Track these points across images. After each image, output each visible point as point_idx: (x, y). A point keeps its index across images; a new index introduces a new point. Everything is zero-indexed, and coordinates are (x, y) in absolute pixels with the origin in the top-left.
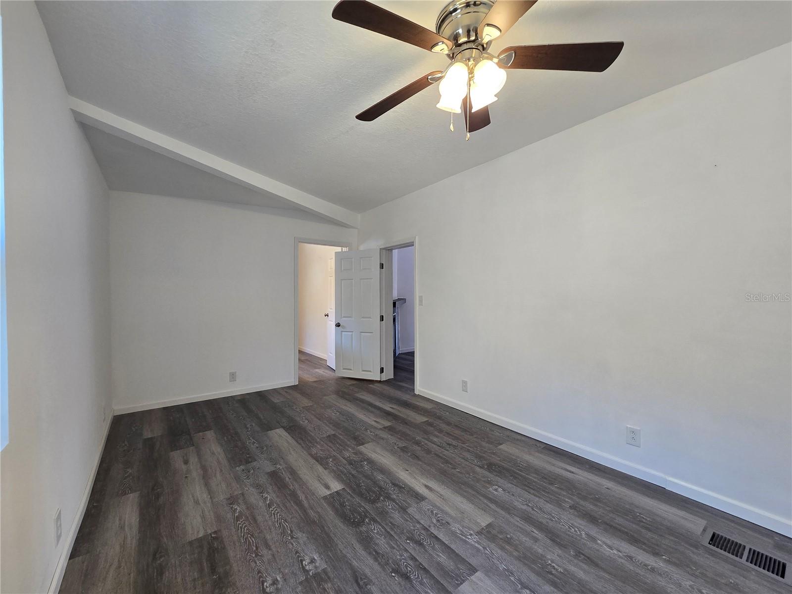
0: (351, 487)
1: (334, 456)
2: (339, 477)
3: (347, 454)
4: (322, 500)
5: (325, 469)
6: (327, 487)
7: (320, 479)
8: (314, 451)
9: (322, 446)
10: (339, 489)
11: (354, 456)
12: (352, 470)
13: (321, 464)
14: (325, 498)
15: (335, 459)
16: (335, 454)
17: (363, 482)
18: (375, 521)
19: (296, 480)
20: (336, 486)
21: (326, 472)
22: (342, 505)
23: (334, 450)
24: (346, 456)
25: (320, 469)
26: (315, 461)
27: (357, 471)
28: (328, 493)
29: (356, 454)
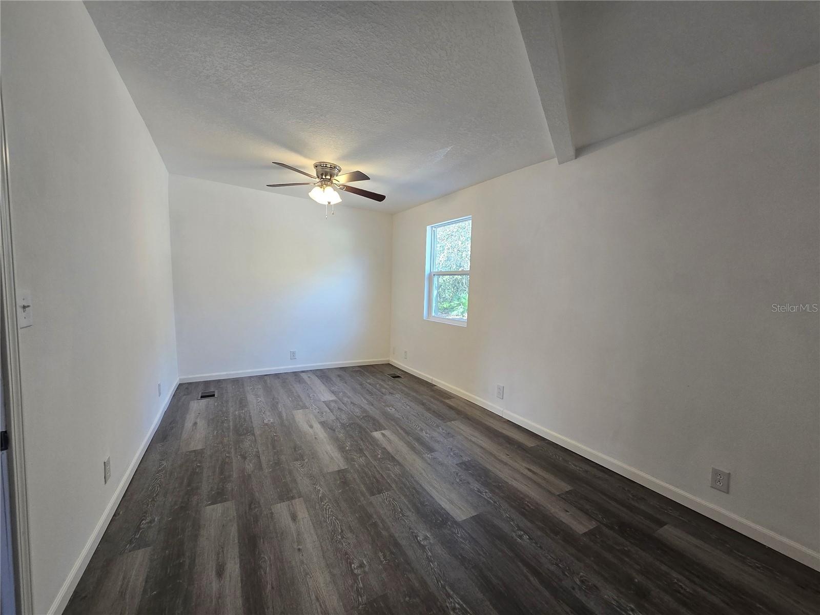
0: (366, 432)
1: (376, 460)
2: (374, 442)
3: (362, 460)
4: (387, 428)
5: (385, 448)
6: (383, 434)
7: (389, 441)
8: (397, 470)
9: (389, 476)
10: (375, 433)
11: (355, 457)
12: (362, 444)
13: (388, 453)
14: (385, 429)
15: (375, 457)
16: (375, 463)
17: (355, 434)
18: (358, 417)
19: (408, 442)
20: (377, 435)
21: (384, 445)
22: (374, 424)
23: (375, 467)
24: (364, 458)
25: (389, 449)
26: (395, 457)
27: (358, 442)
28: (383, 431)
29: (353, 460)
